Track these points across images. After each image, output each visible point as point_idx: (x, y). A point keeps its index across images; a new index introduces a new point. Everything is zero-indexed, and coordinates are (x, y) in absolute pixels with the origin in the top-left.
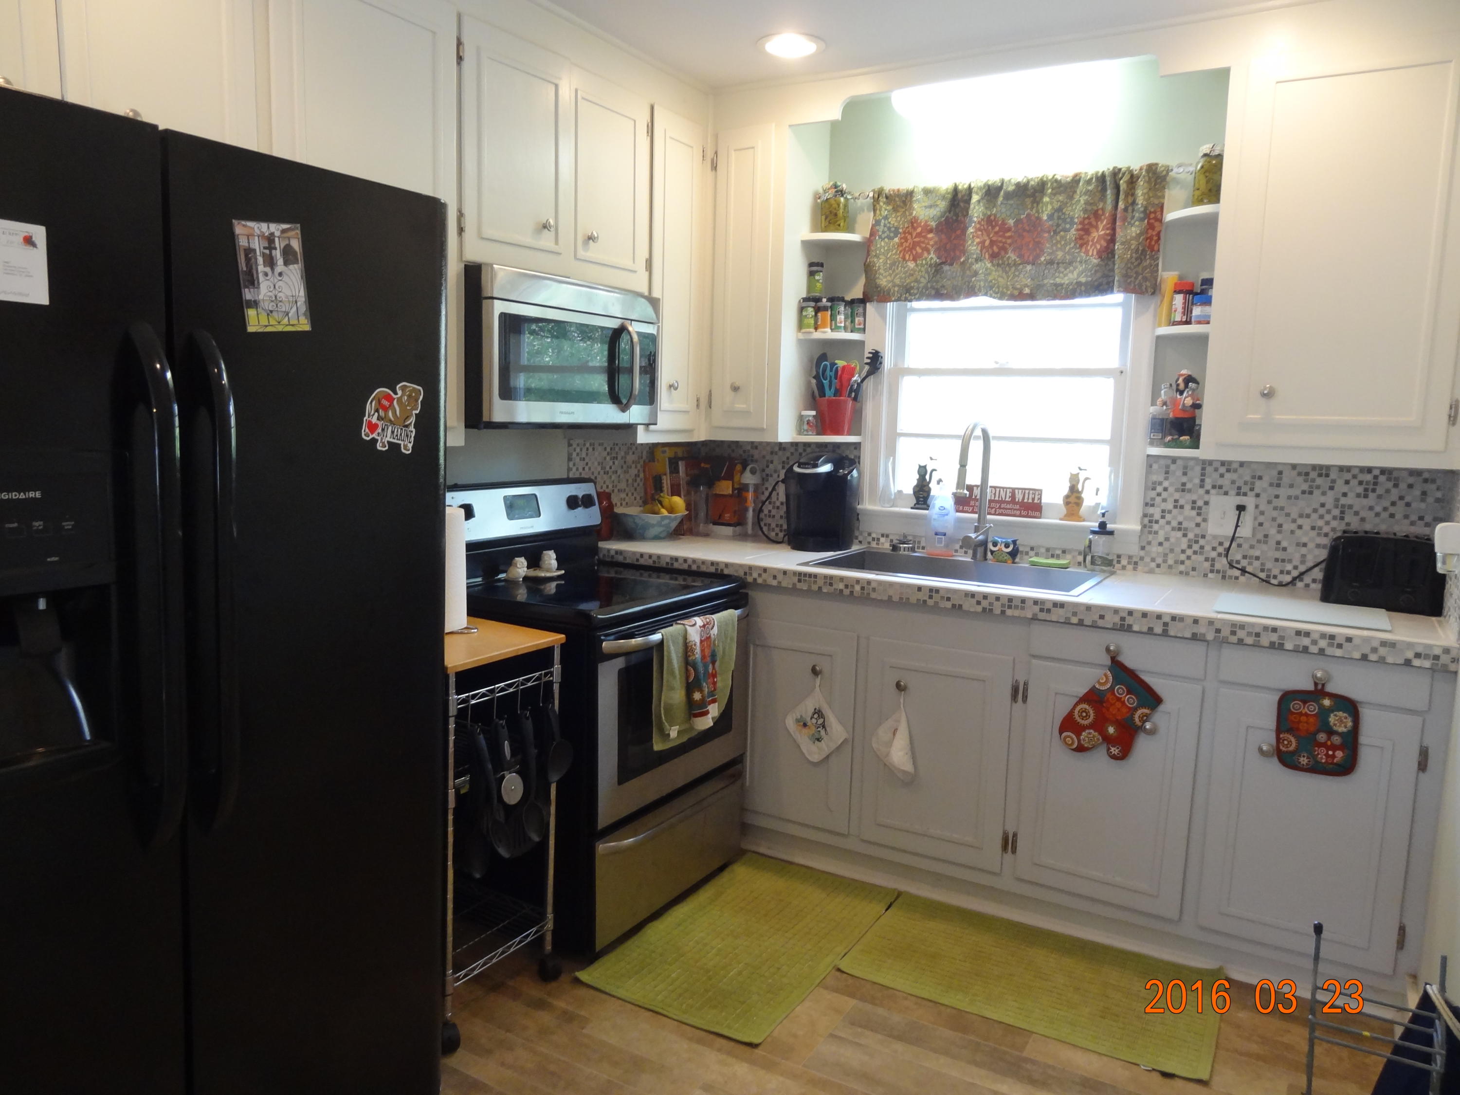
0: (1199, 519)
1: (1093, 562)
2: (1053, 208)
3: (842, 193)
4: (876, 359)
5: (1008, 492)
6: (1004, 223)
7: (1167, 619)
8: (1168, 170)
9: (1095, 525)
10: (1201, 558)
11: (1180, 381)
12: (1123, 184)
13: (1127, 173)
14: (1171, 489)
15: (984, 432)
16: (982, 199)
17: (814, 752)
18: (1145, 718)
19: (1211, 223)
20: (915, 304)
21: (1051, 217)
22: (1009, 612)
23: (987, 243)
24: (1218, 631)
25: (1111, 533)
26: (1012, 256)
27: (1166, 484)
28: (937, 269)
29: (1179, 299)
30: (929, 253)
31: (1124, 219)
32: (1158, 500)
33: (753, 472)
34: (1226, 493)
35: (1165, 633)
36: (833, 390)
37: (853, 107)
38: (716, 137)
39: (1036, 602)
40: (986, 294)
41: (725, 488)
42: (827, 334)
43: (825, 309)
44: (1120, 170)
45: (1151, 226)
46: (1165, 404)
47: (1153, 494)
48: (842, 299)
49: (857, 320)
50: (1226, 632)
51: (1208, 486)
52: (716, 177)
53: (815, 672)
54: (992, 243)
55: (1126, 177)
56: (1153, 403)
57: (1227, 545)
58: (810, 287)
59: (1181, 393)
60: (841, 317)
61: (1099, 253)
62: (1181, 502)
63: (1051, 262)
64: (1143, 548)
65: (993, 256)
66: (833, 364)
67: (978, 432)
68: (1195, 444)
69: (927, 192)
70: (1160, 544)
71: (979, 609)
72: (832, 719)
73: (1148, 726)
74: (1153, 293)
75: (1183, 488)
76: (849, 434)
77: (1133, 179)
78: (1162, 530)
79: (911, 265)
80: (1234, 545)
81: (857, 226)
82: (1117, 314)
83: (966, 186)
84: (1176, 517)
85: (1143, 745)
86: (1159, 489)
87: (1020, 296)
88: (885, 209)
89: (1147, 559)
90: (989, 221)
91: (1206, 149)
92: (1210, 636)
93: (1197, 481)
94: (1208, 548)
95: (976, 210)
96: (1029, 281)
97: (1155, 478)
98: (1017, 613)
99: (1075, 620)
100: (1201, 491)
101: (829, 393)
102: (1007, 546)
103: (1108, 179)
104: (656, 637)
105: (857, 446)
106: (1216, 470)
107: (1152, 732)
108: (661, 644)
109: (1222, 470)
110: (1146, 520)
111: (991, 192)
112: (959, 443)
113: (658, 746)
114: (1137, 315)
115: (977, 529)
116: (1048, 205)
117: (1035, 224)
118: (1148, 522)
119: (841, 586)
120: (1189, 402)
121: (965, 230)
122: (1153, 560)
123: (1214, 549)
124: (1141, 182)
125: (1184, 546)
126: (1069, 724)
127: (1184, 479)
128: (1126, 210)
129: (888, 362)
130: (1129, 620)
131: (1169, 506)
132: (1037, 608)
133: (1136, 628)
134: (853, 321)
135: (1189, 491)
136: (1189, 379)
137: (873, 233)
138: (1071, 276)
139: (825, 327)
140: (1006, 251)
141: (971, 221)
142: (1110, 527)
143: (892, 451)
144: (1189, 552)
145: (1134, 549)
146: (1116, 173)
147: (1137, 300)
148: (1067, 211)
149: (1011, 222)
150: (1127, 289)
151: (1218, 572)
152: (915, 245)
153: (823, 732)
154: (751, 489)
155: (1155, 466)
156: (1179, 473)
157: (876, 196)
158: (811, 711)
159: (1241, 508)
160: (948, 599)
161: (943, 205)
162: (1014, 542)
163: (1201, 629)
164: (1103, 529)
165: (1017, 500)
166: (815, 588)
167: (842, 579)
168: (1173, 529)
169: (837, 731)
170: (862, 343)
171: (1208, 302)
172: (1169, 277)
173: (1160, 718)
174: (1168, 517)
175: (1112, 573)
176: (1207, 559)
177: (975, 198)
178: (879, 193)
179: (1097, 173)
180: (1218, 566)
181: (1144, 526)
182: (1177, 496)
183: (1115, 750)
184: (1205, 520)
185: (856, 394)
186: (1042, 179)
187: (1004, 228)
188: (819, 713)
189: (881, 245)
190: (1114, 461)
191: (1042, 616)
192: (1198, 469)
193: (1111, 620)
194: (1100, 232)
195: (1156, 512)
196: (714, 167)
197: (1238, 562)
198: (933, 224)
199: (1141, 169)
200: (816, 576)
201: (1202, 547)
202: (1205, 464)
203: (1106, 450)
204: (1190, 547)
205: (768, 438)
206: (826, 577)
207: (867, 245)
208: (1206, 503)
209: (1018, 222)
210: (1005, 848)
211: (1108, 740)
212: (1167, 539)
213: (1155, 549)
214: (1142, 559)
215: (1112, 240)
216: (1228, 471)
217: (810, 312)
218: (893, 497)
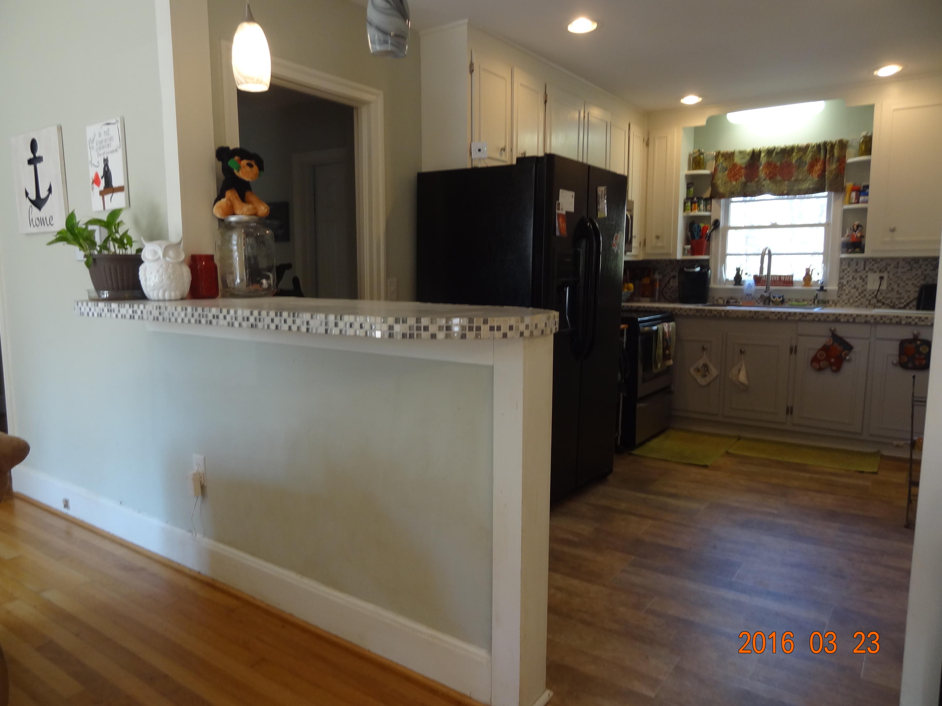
0: (863, 283)
1: (818, 302)
2: (797, 158)
3: (702, 154)
4: (716, 224)
5: (778, 277)
6: (775, 164)
7: (854, 316)
8: (847, 142)
9: (819, 288)
10: (865, 300)
11: (855, 226)
12: (828, 147)
13: (830, 143)
14: (851, 272)
15: (769, 252)
16: (766, 154)
17: (703, 382)
18: (846, 355)
19: (868, 164)
20: (734, 199)
21: (796, 161)
22: (789, 318)
23: (768, 173)
24: (875, 319)
25: (826, 290)
26: (779, 178)
27: (849, 269)
28: (745, 184)
29: (854, 194)
30: (742, 177)
31: (829, 162)
32: (845, 277)
33: (659, 273)
34: (875, 272)
35: (854, 322)
36: (699, 236)
37: (710, 120)
38: (648, 133)
39: (800, 313)
40: (768, 193)
41: (646, 281)
42: (696, 213)
43: (695, 202)
44: (827, 143)
45: (840, 164)
46: (848, 236)
47: (843, 274)
48: (702, 198)
49: (708, 207)
50: (878, 319)
51: (867, 268)
52: (648, 150)
53: (704, 349)
54: (770, 173)
55: (830, 145)
56: (843, 235)
57: (876, 293)
58: (688, 193)
59: (856, 232)
60: (702, 206)
61: (818, 176)
62: (855, 277)
63: (796, 180)
64: (839, 297)
65: (771, 178)
66: (699, 226)
67: (767, 252)
68: (862, 251)
69: (741, 152)
70: (847, 295)
71: (776, 318)
72: (711, 367)
73: (848, 358)
74: (842, 191)
75: (856, 271)
76: (705, 254)
77: (833, 146)
78: (847, 289)
79: (734, 183)
80: (879, 293)
81: (707, 167)
82: (825, 200)
83: (759, 149)
84: (853, 283)
85: (846, 366)
86: (846, 272)
87: (782, 194)
88: (721, 160)
89: (841, 301)
90: (769, 164)
91: (864, 133)
92: (872, 321)
93: (862, 267)
94: (867, 295)
95: (763, 159)
96: (786, 188)
97: (844, 267)
98: (792, 318)
99: (817, 319)
100: (864, 272)
101: (697, 238)
102: (780, 298)
103: (822, 147)
104: (655, 328)
105: (708, 261)
106: (870, 263)
107: (850, 360)
108: (657, 331)
109: (873, 263)
110: (840, 285)
111: (770, 152)
112: (760, 256)
113: (654, 371)
114: (835, 200)
115: (765, 292)
116: (794, 158)
117: (789, 165)
118: (841, 286)
119: (716, 313)
120: (859, 235)
121: (758, 168)
122: (843, 301)
123: (870, 295)
124: (836, 147)
125: (857, 294)
126: (815, 360)
127: (857, 267)
128: (830, 158)
129: (722, 224)
130: (839, 318)
131: (851, 278)
132: (801, 316)
133: (842, 320)
134: (706, 207)
135: (859, 272)
136: (858, 226)
137: (716, 169)
138: (805, 186)
139: (695, 209)
140: (776, 176)
141: (761, 164)
142: (825, 288)
143: (724, 262)
144: (859, 297)
145: (835, 298)
146: (825, 144)
147: (835, 195)
148: (804, 159)
149: (778, 164)
150: (830, 190)
151: (872, 305)
152: (735, 175)
153: (707, 373)
154: (658, 282)
155: (844, 263)
156: (855, 264)
157: (717, 154)
158: (701, 364)
159: (881, 278)
160: (763, 315)
161: (748, 158)
162: (783, 297)
163: (869, 319)
164: (822, 289)
165: (782, 280)
166: (704, 314)
167: (716, 310)
168: (852, 288)
169: (714, 371)
170: (709, 217)
171: (867, 194)
172: (849, 185)
173: (852, 355)
174: (850, 283)
175: (826, 307)
176: (867, 300)
177: (763, 155)
178: (718, 153)
179: (817, 144)
180: (872, 302)
181: (839, 288)
182: (853, 274)
183: (834, 368)
184: (866, 283)
185: (709, 238)
186: (793, 146)
187: (775, 167)
188: (705, 366)
189: (719, 175)
190: (825, 262)
191: (803, 318)
192: (862, 263)
193: (831, 318)
194: (818, 167)
195: (845, 282)
196: (647, 145)
197: (881, 300)
198: (744, 166)
199: (836, 142)
200: (704, 310)
201: (865, 295)
202: (866, 260)
203: (821, 257)
204: (859, 295)
205: (672, 257)
206: (709, 310)
207: (713, 176)
208: (867, 277)
209: (781, 164)
210: (787, 412)
211: (831, 365)
212: (850, 292)
213: (844, 297)
214: (839, 301)
215: (824, 170)
216: (876, 262)
217: (689, 204)
218: (724, 281)
